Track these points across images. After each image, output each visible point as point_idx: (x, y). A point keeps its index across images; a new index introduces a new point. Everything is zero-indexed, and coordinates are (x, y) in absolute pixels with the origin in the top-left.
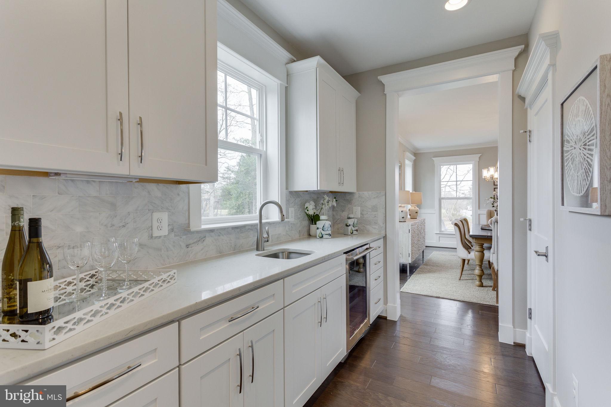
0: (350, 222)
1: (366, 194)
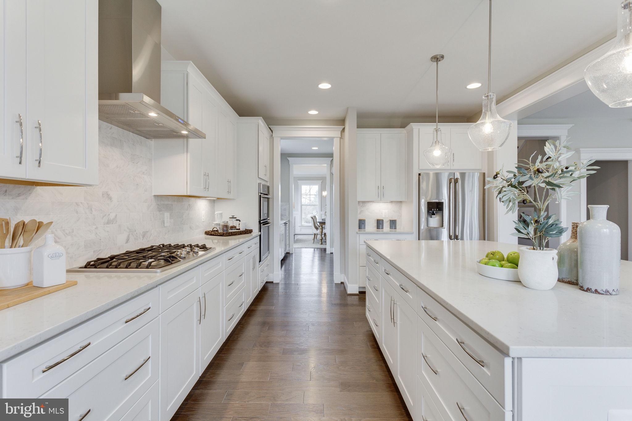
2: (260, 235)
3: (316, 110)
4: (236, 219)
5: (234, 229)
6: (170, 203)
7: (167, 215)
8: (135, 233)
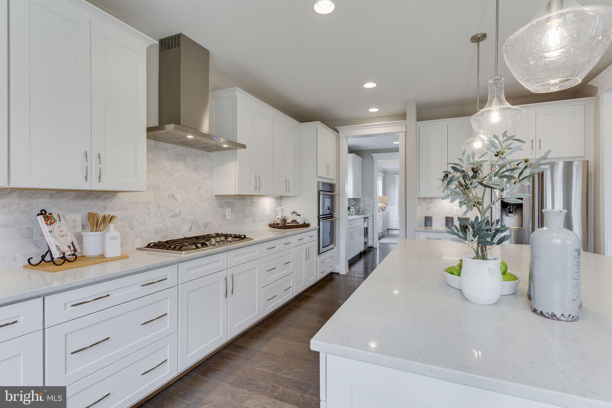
0: (361, 210)
1: (365, 199)
2: (319, 229)
3: (377, 108)
4: (296, 214)
5: (295, 223)
6: (232, 201)
7: (228, 210)
8: (197, 224)
